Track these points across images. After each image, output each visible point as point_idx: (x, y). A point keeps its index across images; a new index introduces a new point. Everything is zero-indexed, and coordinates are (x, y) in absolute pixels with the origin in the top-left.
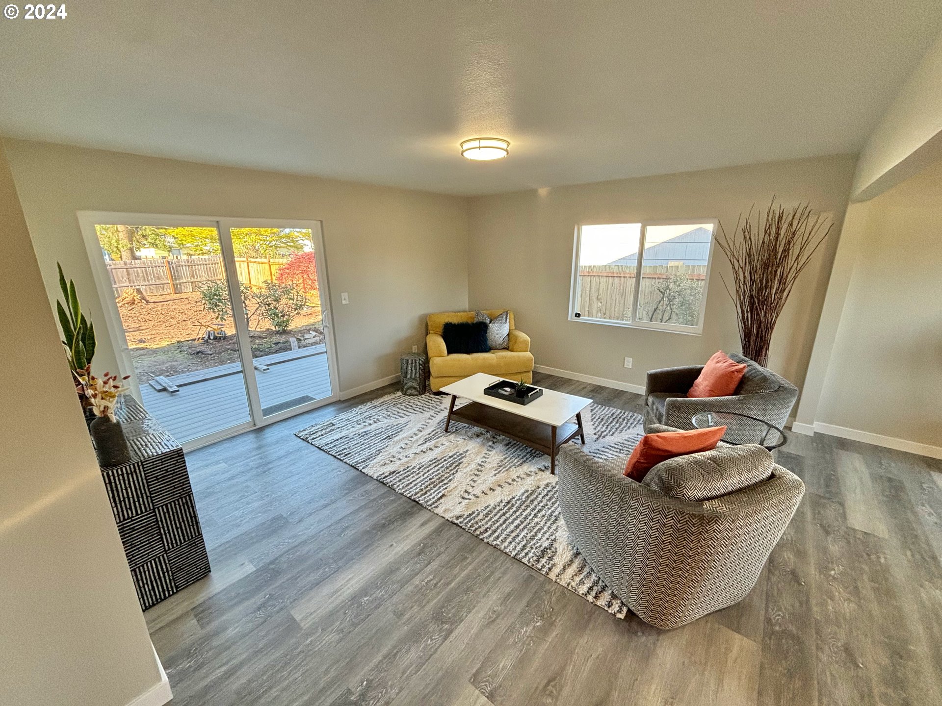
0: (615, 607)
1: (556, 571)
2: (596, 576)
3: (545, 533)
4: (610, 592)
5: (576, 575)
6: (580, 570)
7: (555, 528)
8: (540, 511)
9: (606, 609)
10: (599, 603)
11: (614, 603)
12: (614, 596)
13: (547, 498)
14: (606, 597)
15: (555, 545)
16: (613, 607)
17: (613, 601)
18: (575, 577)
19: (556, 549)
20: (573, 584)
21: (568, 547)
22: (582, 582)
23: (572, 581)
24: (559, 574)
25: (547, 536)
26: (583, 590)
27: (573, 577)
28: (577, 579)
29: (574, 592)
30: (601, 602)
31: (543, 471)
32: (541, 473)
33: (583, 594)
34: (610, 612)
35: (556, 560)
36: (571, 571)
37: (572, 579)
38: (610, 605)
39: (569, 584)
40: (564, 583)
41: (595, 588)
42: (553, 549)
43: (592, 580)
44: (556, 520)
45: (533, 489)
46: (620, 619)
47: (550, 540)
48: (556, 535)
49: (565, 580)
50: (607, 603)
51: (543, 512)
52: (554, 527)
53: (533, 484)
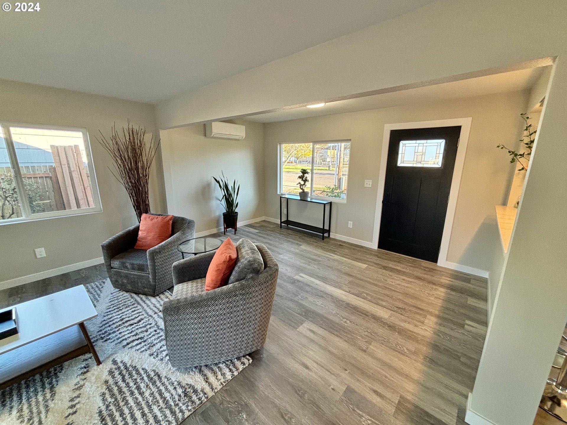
0: (246, 361)
1: (208, 389)
2: (222, 364)
3: (166, 389)
4: (236, 360)
5: (217, 376)
6: (215, 373)
7: (166, 380)
8: (138, 388)
9: (245, 367)
10: (241, 369)
11: (243, 361)
12: (238, 359)
13: (127, 377)
14: (238, 363)
15: (184, 384)
16: (245, 362)
17: (242, 361)
18: (218, 378)
19: (187, 384)
20: (222, 380)
21: (190, 375)
22: (223, 375)
23: (221, 381)
24: (211, 388)
25: (171, 388)
26: (229, 376)
27: (217, 379)
28: (220, 377)
29: (229, 382)
30: (241, 368)
31: (88, 371)
32: (88, 374)
33: (232, 377)
34: (247, 365)
35: (199, 387)
36: (212, 379)
37: (219, 380)
38: (243, 364)
39: (222, 384)
40: (219, 386)
41: (231, 367)
42: (187, 387)
43: (225, 367)
44: (159, 376)
45: (105, 387)
46: (252, 362)
47: (177, 386)
48: (174, 380)
49: (217, 386)
50: (242, 364)
51: (142, 385)
52: (164, 380)
53: (99, 385)
